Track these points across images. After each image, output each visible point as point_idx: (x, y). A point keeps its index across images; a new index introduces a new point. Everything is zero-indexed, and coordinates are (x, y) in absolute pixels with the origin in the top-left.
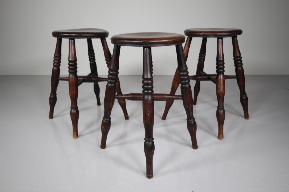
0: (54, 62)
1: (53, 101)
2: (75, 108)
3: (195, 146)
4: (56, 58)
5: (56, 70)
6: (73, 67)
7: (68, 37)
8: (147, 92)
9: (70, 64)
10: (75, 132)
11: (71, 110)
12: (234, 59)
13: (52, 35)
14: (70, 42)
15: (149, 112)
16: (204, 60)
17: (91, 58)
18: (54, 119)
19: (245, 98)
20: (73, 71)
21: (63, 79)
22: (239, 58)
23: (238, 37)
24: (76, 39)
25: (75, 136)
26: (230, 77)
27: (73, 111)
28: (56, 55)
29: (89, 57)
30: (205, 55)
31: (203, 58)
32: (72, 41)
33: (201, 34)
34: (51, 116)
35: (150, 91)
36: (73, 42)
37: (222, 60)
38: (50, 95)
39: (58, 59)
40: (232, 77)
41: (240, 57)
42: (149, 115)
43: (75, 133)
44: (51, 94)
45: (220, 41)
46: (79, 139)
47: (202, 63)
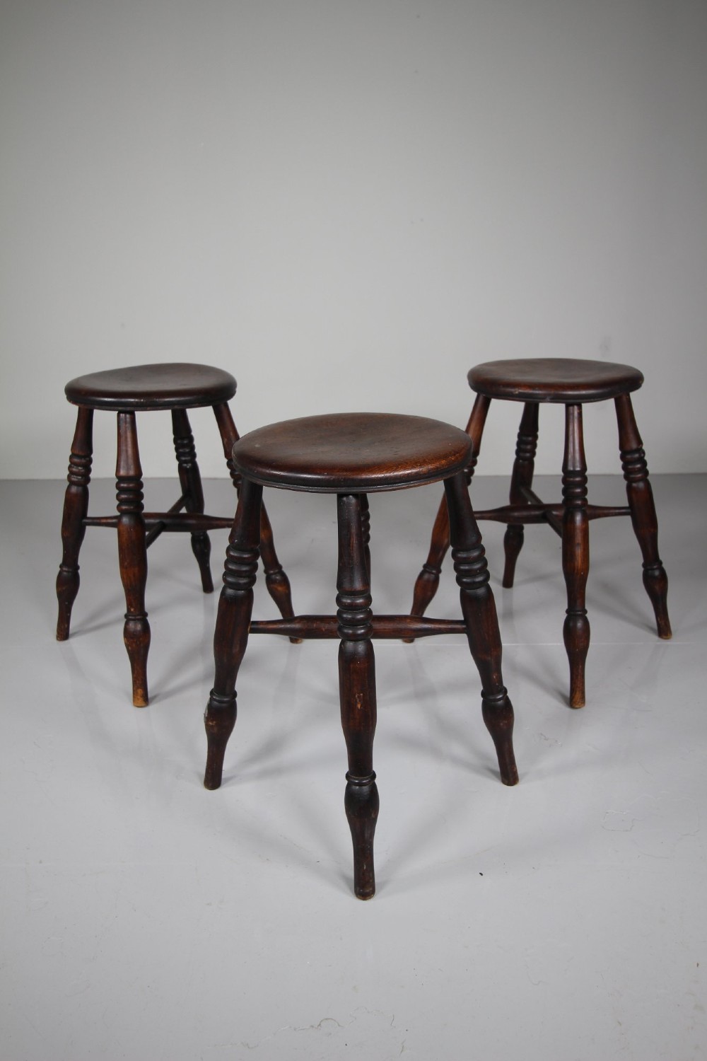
0: (71, 473)
1: (68, 586)
2: (139, 617)
3: (508, 774)
4: (76, 460)
5: (76, 495)
6: (131, 496)
7: (116, 408)
8: (350, 632)
9: (122, 485)
10: (138, 688)
11: (127, 624)
12: (622, 457)
13: (65, 396)
14: (121, 422)
15: (358, 697)
16: (534, 454)
17: (181, 450)
18: (72, 641)
19: (657, 573)
20: (132, 507)
21: (98, 521)
22: (637, 455)
23: (634, 396)
24: (138, 414)
25: (141, 701)
26: (612, 511)
27: (131, 625)
28: (76, 452)
29: (177, 449)
30: (536, 437)
31: (529, 447)
32: (126, 418)
33: (517, 393)
34: (63, 633)
35: (363, 631)
36: (128, 420)
37: (578, 469)
38: (58, 569)
39: (83, 461)
40: (617, 511)
41: (641, 451)
42: (359, 706)
43: (140, 691)
44: (61, 566)
45: (573, 414)
46: (152, 708)
47: (526, 462)
